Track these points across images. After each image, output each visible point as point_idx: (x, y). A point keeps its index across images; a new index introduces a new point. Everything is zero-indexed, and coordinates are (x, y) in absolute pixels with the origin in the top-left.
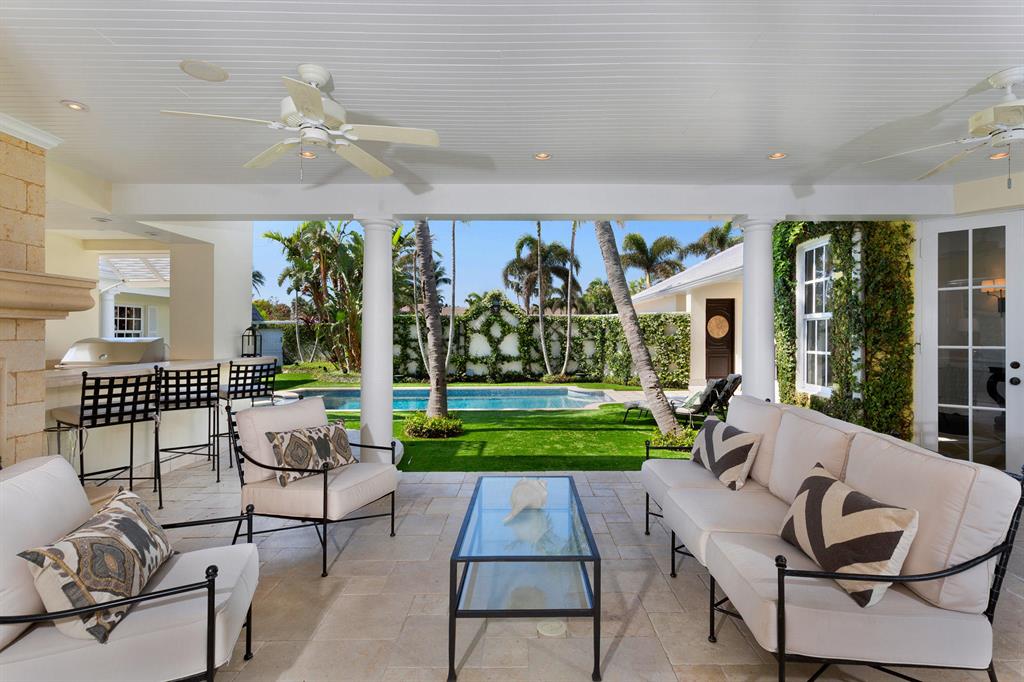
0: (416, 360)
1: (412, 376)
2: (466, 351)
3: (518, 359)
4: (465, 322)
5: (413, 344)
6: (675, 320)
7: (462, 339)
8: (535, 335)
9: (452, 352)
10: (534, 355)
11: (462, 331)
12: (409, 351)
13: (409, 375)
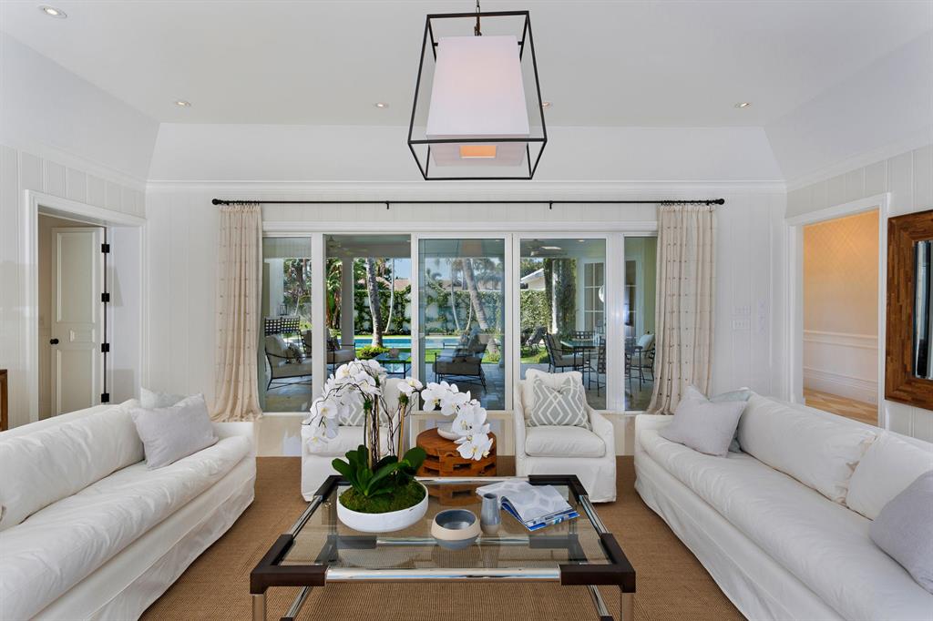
0: (369, 320)
1: (366, 331)
2: (403, 315)
3: (437, 320)
4: (402, 295)
5: (366, 310)
6: (538, 295)
7: (400, 306)
8: (449, 304)
9: (393, 315)
10: (449, 317)
11: (400, 300)
12: (364, 314)
13: (364, 330)
